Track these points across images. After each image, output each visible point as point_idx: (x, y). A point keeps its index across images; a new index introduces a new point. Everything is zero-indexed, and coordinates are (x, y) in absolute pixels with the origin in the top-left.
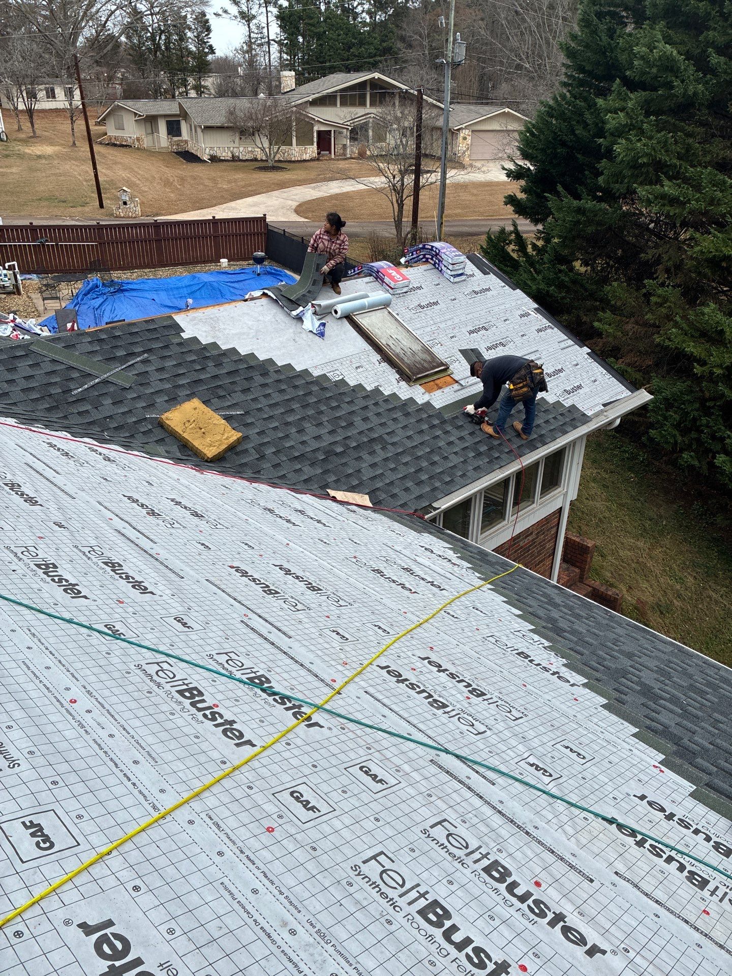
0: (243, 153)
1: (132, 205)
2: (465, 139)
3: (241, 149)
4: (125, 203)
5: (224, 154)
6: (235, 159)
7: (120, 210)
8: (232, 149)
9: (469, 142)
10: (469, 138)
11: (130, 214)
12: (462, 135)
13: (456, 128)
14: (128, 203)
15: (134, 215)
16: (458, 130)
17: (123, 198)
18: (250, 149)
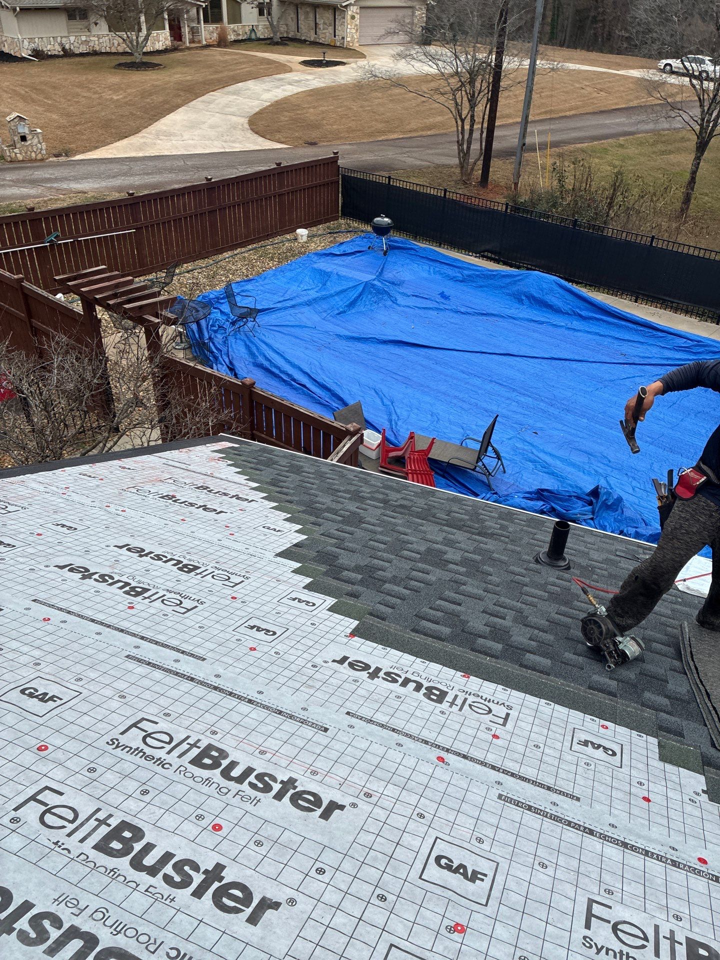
0: (76, 44)
1: (35, 141)
2: (353, 17)
3: (72, 39)
4: (24, 138)
5: (49, 47)
6: (67, 54)
7: (16, 151)
8: (59, 39)
9: (358, 22)
10: (357, 16)
11: (33, 155)
12: (350, 13)
13: (344, 4)
14: (29, 137)
15: (39, 157)
16: (346, 6)
17: (21, 130)
18: (84, 38)
